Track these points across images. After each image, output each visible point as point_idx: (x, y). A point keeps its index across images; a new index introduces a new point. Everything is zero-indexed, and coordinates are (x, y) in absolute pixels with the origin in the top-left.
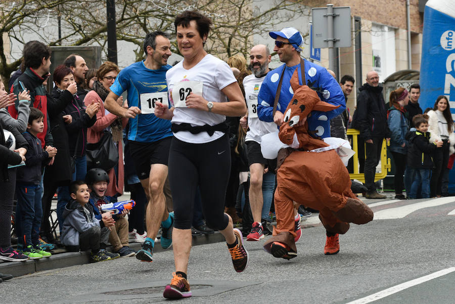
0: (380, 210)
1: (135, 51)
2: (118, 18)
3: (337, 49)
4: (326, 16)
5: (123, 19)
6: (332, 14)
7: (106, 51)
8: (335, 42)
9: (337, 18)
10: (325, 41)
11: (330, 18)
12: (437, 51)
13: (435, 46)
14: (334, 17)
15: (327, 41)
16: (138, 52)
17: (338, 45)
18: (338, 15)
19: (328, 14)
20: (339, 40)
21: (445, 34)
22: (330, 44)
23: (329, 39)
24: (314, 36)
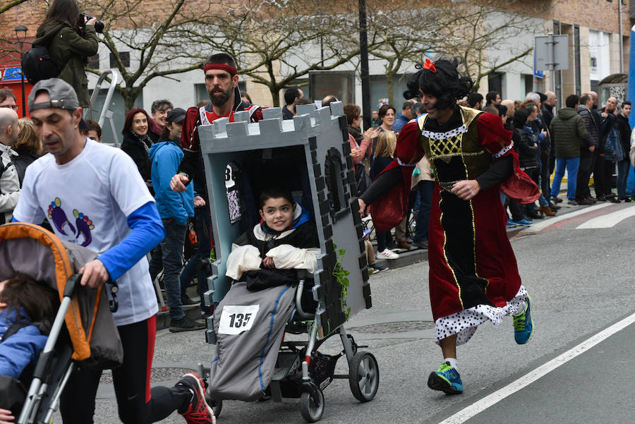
1: (385, 66)
2: (370, 43)
3: (560, 71)
4: (547, 43)
5: (373, 44)
6: (552, 41)
7: (360, 71)
8: (554, 65)
9: (557, 46)
10: (546, 65)
11: (550, 45)
14: (554, 44)
15: (547, 65)
16: (388, 66)
17: (558, 68)
18: (558, 43)
19: (549, 41)
20: (558, 65)
22: (551, 67)
23: (550, 63)
24: (537, 60)
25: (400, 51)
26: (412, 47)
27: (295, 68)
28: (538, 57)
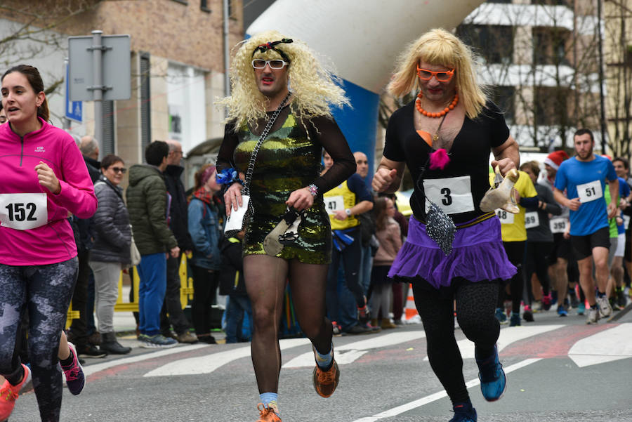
0: (174, 360)
3: (112, 102)
4: (91, 50)
6: (100, 46)
8: (104, 91)
9: (108, 54)
10: (89, 90)
11: (97, 54)
14: (104, 51)
15: (91, 90)
17: (110, 96)
18: (111, 49)
19: (94, 47)
20: (111, 89)
22: (98, 94)
23: (95, 86)
24: (72, 81)
28: (73, 76)
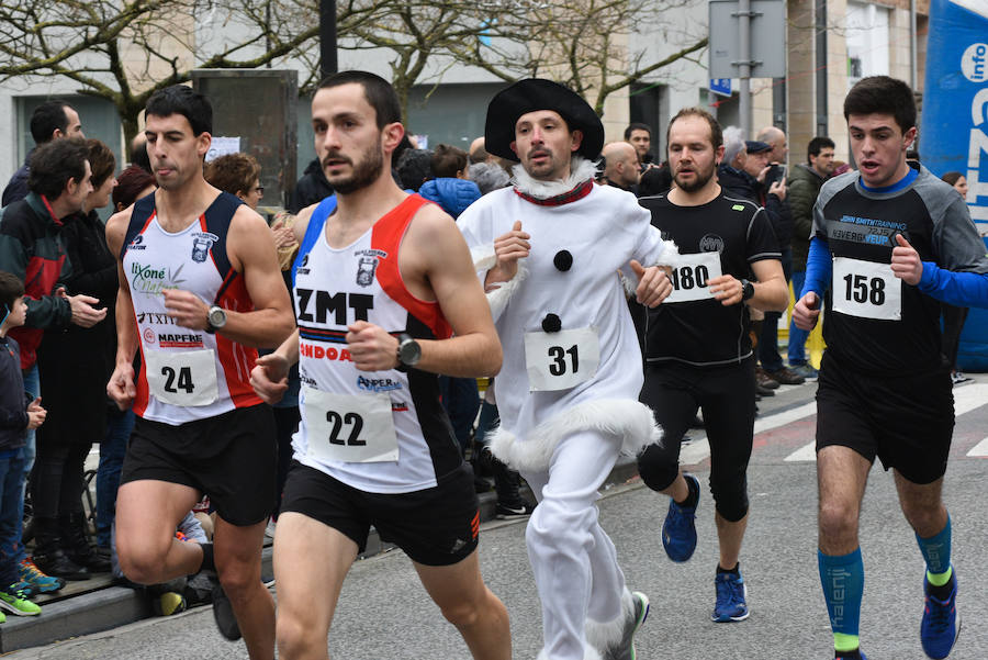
1: (392, 64)
4: (736, 16)
6: (747, 12)
8: (752, 68)
9: (758, 21)
10: (734, 65)
11: (744, 21)
12: (954, 84)
13: (952, 72)
14: (752, 17)
15: (736, 67)
16: (398, 65)
18: (761, 15)
19: (741, 12)
20: (761, 64)
21: (971, 51)
22: (744, 72)
23: (741, 61)
24: (713, 54)
25: (424, 32)
26: (451, 22)
27: (173, 63)
